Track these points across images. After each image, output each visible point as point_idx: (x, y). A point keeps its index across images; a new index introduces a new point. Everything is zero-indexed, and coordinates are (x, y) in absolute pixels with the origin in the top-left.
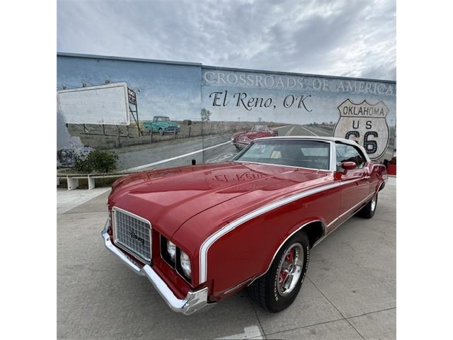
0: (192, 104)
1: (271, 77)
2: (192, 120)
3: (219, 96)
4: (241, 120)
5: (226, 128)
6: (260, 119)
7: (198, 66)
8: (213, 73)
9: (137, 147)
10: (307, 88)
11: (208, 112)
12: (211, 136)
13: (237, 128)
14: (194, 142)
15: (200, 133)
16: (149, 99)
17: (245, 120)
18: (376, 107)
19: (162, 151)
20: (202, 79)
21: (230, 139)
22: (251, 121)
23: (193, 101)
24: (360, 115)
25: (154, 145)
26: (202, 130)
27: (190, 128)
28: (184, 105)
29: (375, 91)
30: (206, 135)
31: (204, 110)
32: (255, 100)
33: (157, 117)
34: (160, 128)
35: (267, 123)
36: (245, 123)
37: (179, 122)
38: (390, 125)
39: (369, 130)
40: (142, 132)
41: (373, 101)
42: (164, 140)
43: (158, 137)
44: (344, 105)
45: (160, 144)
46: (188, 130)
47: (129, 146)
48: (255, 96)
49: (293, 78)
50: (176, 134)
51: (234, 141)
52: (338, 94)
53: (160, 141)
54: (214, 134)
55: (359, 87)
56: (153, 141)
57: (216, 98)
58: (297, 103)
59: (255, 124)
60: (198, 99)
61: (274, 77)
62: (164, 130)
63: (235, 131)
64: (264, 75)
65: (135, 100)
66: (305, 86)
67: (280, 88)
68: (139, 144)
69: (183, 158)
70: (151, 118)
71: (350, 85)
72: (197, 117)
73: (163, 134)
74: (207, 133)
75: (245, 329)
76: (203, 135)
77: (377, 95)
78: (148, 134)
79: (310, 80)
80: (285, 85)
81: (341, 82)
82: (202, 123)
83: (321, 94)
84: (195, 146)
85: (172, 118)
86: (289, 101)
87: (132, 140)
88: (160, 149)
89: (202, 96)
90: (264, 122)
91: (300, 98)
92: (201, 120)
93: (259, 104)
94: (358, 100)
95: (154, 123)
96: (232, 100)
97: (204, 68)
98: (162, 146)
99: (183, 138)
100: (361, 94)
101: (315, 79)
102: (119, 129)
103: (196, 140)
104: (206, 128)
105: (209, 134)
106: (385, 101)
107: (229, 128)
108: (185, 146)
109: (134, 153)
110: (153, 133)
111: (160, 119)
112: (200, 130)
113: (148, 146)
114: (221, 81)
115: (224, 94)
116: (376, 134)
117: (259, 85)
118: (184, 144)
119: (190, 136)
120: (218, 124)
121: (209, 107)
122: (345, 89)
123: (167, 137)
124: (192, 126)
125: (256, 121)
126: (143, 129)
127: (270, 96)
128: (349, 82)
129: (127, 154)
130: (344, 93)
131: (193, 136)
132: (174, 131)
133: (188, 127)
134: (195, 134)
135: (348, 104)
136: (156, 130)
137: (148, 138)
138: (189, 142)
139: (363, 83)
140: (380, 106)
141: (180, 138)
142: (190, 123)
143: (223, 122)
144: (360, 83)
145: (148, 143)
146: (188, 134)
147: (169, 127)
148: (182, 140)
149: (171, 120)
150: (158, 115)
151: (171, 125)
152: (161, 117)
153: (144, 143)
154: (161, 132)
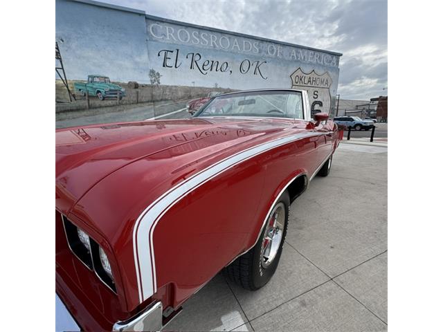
0: (136, 63)
1: (226, 37)
2: (138, 82)
3: (169, 55)
4: (197, 85)
5: (180, 94)
6: (216, 85)
7: (140, 14)
8: (161, 26)
9: (70, 115)
10: (263, 53)
11: (158, 74)
12: (163, 102)
13: (193, 94)
14: (143, 109)
15: (150, 99)
16: (78, 52)
17: (201, 86)
18: (322, 77)
20: (148, 33)
21: (185, 107)
22: (207, 87)
23: (137, 59)
24: (309, 85)
25: (92, 111)
26: (152, 96)
27: (137, 92)
28: (127, 63)
29: (322, 62)
30: (158, 101)
31: (152, 72)
32: (211, 63)
33: (93, 77)
34: (99, 92)
35: (223, 90)
36: (201, 88)
37: (123, 85)
38: (332, 95)
39: (316, 100)
40: (74, 96)
41: (320, 71)
42: (106, 106)
43: (98, 102)
44: (295, 74)
45: (101, 110)
46: (135, 95)
48: (210, 58)
49: (250, 42)
50: (121, 98)
51: (190, 109)
52: (291, 62)
53: (100, 107)
54: (166, 100)
55: (309, 57)
56: (90, 107)
57: (165, 58)
58: (252, 68)
59: (211, 90)
60: (145, 57)
61: (229, 38)
62: (103, 93)
63: (190, 97)
64: (220, 35)
66: (260, 51)
67: (235, 51)
68: (72, 110)
70: (85, 78)
71: (302, 54)
72: (144, 80)
73: (103, 100)
74: (158, 99)
75: (223, 319)
76: (153, 101)
77: (323, 66)
78: (82, 98)
79: (265, 44)
80: (241, 48)
81: (294, 50)
82: (152, 87)
83: (276, 60)
84: (146, 113)
85: (113, 78)
86: (245, 67)
88: (102, 117)
89: (149, 54)
90: (220, 88)
91: (255, 64)
92: (150, 83)
93: (214, 68)
94: (307, 69)
95: (90, 85)
96: (185, 62)
97: (149, 19)
98: (103, 113)
99: (130, 104)
100: (311, 64)
101: (270, 45)
103: (146, 107)
104: (156, 92)
105: (161, 100)
106: (330, 72)
107: (183, 94)
108: (133, 114)
110: (89, 96)
111: (97, 80)
112: (150, 95)
113: (85, 113)
114: (170, 36)
115: (175, 53)
116: (321, 104)
117: (215, 46)
118: (132, 110)
119: (138, 103)
120: (170, 88)
121: (158, 68)
122: (297, 57)
123: (109, 102)
124: (139, 90)
125: (212, 87)
126: (76, 92)
127: (226, 60)
128: (301, 51)
130: (296, 61)
131: (143, 102)
132: (118, 96)
133: (134, 91)
134: (144, 100)
135: (299, 73)
136: (93, 93)
137: (84, 103)
138: (138, 109)
139: (313, 52)
140: (325, 77)
141: (126, 104)
142: (136, 86)
143: (175, 86)
144: (311, 52)
145: (83, 109)
146: (135, 99)
147: (110, 90)
148: (128, 106)
149: (111, 80)
150: (94, 74)
151: (113, 88)
152: (98, 77)
153: (78, 110)
154: (100, 96)
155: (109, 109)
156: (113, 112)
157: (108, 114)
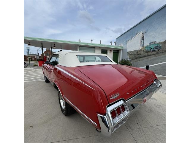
16: (149, 35)
25: (147, 57)
34: (151, 49)
37: (162, 43)
40: (144, 52)
42: (152, 55)
43: (150, 53)
45: (150, 57)
47: (139, 58)
50: (158, 51)
53: (150, 55)
56: (148, 56)
62: (153, 49)
68: (142, 57)
73: (152, 52)
78: (146, 52)
85: (158, 41)
87: (141, 56)
88: (149, 59)
95: (149, 46)
98: (151, 58)
102: (137, 52)
108: (163, 57)
109: (140, 61)
110: (148, 51)
111: (152, 44)
113: (145, 58)
123: (154, 53)
126: (145, 50)
129: (139, 62)
132: (158, 49)
136: (149, 50)
137: (146, 54)
145: (145, 57)
147: (156, 47)
148: (161, 54)
150: (151, 41)
151: (157, 46)
152: (152, 42)
153: (144, 57)
154: (151, 50)
156: (154, 57)
157: (152, 58)
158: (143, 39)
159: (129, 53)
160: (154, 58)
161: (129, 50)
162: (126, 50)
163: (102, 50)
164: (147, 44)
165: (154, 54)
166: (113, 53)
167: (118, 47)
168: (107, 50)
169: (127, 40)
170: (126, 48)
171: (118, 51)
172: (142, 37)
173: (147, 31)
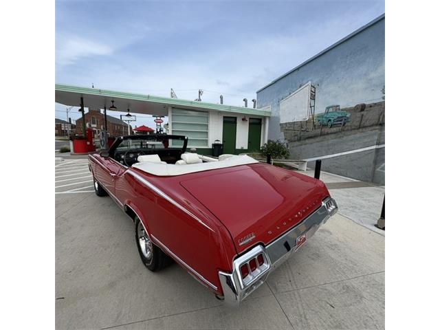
0: (370, 80)
14: (363, 134)
15: (375, 121)
19: (328, 145)
25: (321, 138)
26: (379, 118)
27: (362, 116)
28: (360, 84)
33: (328, 108)
34: (330, 120)
37: (350, 110)
40: (315, 126)
42: (331, 133)
43: (326, 130)
45: (327, 137)
46: (359, 119)
47: (305, 139)
50: (344, 125)
53: (328, 134)
56: (322, 134)
62: (332, 121)
65: (315, 95)
68: (311, 137)
69: (347, 155)
70: (323, 110)
73: (331, 127)
76: (379, 124)
78: (319, 127)
84: (366, 140)
85: (343, 105)
87: (307, 134)
88: (325, 143)
95: (326, 115)
98: (328, 139)
99: (351, 130)
102: (301, 124)
103: (369, 132)
108: (351, 140)
109: (307, 145)
110: (323, 125)
111: (331, 110)
112: (377, 116)
113: (317, 139)
118: (352, 137)
119: (359, 128)
123: (334, 129)
124: (365, 113)
126: (317, 123)
129: (303, 147)
131: (365, 127)
132: (342, 122)
133: (359, 114)
134: (367, 123)
136: (325, 122)
137: (318, 131)
138: (358, 135)
141: (348, 130)
142: (363, 108)
145: (317, 136)
146: (358, 124)
147: (338, 117)
148: (348, 133)
149: (341, 108)
150: (331, 105)
151: (340, 115)
152: (332, 107)
153: (315, 137)
154: (329, 124)
155: (333, 136)
156: (335, 138)
157: (331, 140)
158: (313, 97)
159: (284, 126)
160: (335, 140)
161: (283, 120)
162: (278, 118)
163: (224, 117)
164: (320, 109)
165: (335, 133)
166: (250, 124)
167: (259, 111)
168: (236, 118)
169: (281, 97)
170: (277, 115)
171: (261, 120)
172: (312, 94)
173: (321, 82)
